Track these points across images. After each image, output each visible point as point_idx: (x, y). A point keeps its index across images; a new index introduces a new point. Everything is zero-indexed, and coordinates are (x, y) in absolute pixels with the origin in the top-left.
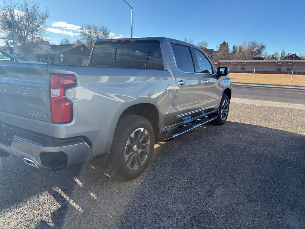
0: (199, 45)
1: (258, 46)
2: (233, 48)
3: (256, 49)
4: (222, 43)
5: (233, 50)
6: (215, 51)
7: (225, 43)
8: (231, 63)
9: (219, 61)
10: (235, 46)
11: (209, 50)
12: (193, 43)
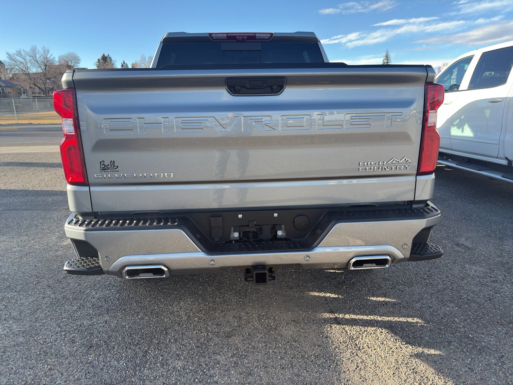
4: (100, 57)
7: (107, 57)
10: (124, 63)
12: (52, 55)
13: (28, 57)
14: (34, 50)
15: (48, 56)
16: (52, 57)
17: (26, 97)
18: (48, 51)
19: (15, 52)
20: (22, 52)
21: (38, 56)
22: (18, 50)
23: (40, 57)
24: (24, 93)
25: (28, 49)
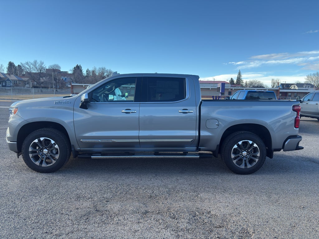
0: (50, 67)
1: (107, 72)
2: (87, 71)
3: (105, 74)
4: (75, 66)
5: (87, 73)
6: (69, 73)
7: (79, 66)
8: (83, 86)
9: (72, 84)
10: (88, 70)
11: (62, 72)
12: (45, 65)
13: (32, 66)
14: (35, 62)
15: (43, 66)
16: (44, 66)
17: (28, 86)
18: (43, 63)
19: (25, 63)
20: (29, 63)
21: (37, 65)
22: (27, 62)
23: (38, 66)
24: (28, 84)
25: (32, 61)
